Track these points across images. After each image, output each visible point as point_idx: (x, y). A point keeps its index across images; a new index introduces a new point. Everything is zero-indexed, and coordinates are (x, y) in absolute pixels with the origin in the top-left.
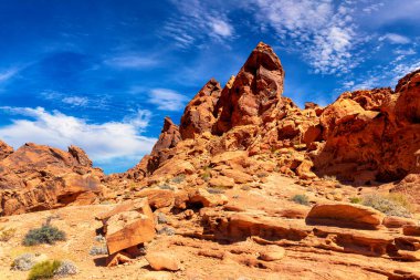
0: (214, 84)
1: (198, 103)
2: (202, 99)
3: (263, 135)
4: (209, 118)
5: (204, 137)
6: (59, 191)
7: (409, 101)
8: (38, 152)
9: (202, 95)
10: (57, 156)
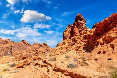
0: (70, 25)
1: (66, 31)
2: (67, 30)
3: (80, 38)
4: (69, 35)
5: (67, 40)
6: (22, 57)
7: (97, 31)
8: (37, 45)
9: (67, 29)
10: (41, 46)
